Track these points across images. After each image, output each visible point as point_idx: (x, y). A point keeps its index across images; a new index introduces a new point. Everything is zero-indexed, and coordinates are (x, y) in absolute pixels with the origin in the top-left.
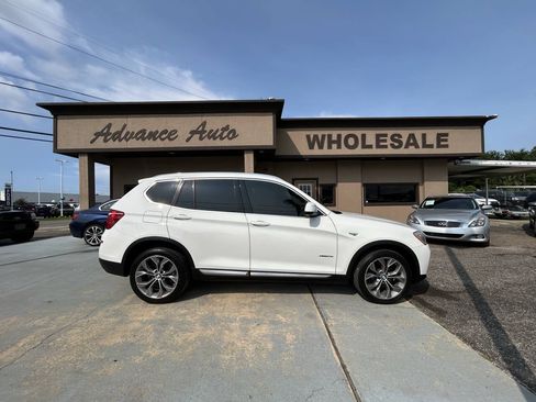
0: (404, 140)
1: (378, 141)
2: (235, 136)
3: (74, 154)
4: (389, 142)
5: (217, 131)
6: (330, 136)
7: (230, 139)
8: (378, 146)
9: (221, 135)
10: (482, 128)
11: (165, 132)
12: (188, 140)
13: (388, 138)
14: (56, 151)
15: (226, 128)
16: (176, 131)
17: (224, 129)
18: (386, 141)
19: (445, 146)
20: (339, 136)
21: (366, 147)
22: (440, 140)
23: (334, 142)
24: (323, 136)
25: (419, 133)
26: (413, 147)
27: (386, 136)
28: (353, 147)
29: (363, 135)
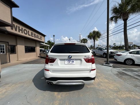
0: (36, 36)
4: (34, 35)
6: (19, 27)
10: (45, 37)
18: (33, 35)
19: (41, 39)
20: (22, 28)
21: (29, 35)
22: (41, 38)
23: (21, 30)
24: (17, 26)
25: (38, 35)
26: (37, 38)
27: (33, 33)
28: (26, 34)
29: (29, 31)
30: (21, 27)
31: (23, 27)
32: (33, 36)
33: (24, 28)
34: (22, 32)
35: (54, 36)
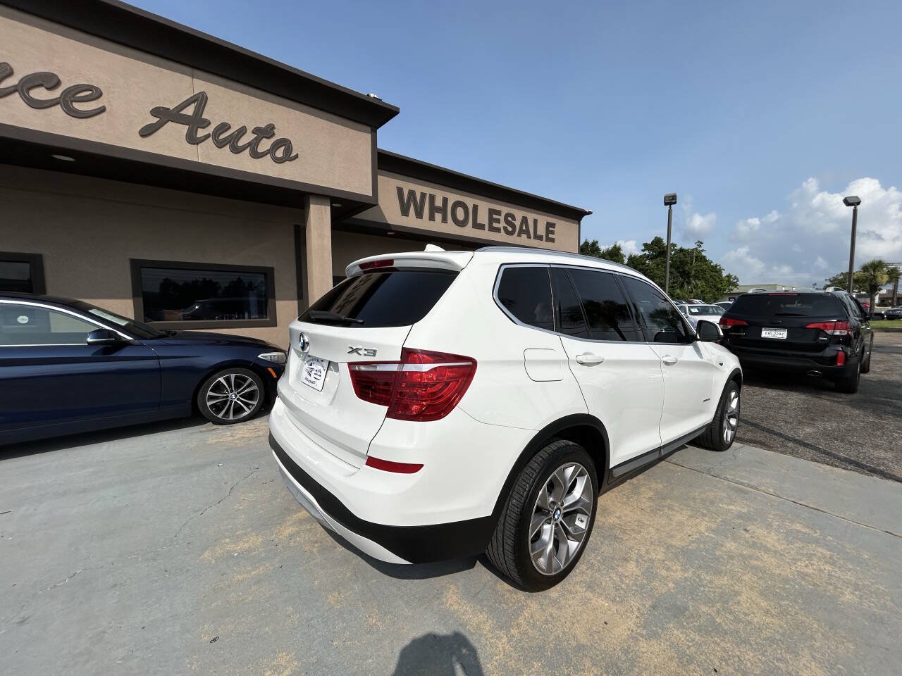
0: (517, 223)
1: (491, 220)
2: (289, 157)
4: (502, 225)
5: (242, 131)
6: (432, 198)
7: (279, 161)
8: (492, 229)
9: (253, 146)
10: (579, 224)
12: (147, 132)
13: (502, 218)
15: (265, 132)
17: (262, 133)
18: (498, 221)
19: (553, 240)
20: (445, 200)
21: (477, 226)
22: (548, 232)
23: (438, 210)
24: (423, 195)
25: (531, 216)
26: (524, 236)
27: (499, 213)
28: (462, 224)
29: (475, 207)
30: (440, 194)
31: (447, 195)
32: (498, 230)
33: (453, 197)
34: (444, 220)
35: (670, 201)
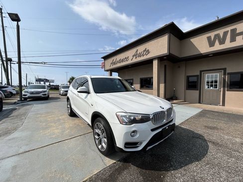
2: (148, 53)
3: (108, 71)
5: (142, 52)
11: (126, 58)
12: (132, 60)
14: (105, 71)
16: (128, 57)
17: (144, 51)
